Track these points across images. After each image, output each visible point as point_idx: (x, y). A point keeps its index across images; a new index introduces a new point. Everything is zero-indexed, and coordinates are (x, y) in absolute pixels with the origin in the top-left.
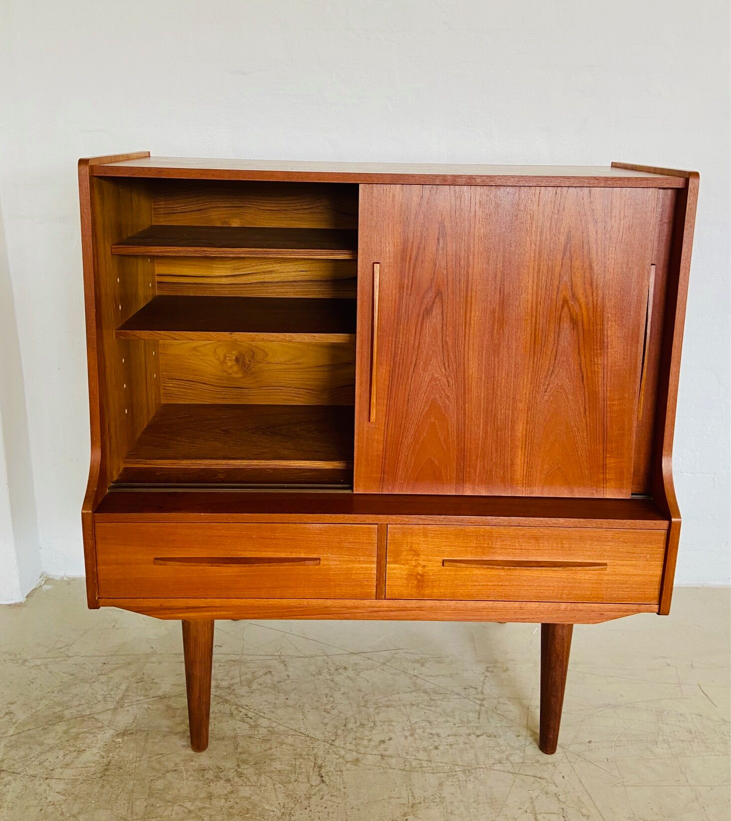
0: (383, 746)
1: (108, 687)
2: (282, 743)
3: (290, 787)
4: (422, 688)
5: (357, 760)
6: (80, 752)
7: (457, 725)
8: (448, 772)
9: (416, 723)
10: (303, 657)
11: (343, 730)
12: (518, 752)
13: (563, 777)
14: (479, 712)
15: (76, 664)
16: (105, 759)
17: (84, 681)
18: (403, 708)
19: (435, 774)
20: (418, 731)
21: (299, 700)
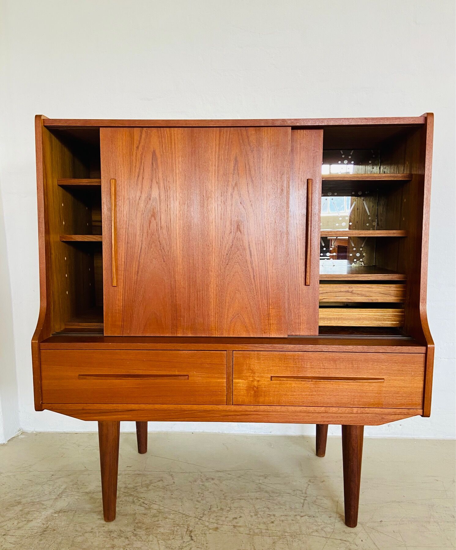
0: (235, 520)
1: (53, 487)
2: (166, 518)
3: (169, 542)
4: (264, 490)
5: (217, 528)
6: (29, 521)
7: (287, 510)
8: (280, 536)
9: (259, 509)
10: (185, 473)
11: (209, 511)
12: (330, 526)
13: (362, 541)
14: (303, 503)
15: (34, 475)
16: (44, 525)
17: (37, 484)
18: (251, 501)
19: (271, 537)
20: (260, 513)
21: (180, 495)
